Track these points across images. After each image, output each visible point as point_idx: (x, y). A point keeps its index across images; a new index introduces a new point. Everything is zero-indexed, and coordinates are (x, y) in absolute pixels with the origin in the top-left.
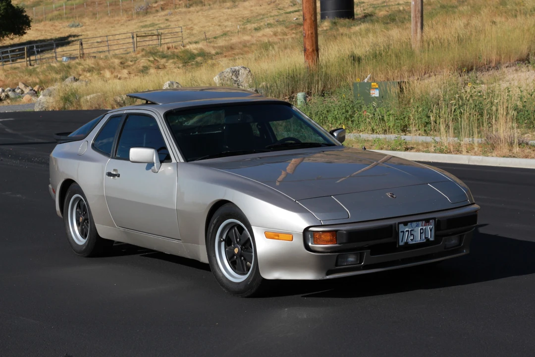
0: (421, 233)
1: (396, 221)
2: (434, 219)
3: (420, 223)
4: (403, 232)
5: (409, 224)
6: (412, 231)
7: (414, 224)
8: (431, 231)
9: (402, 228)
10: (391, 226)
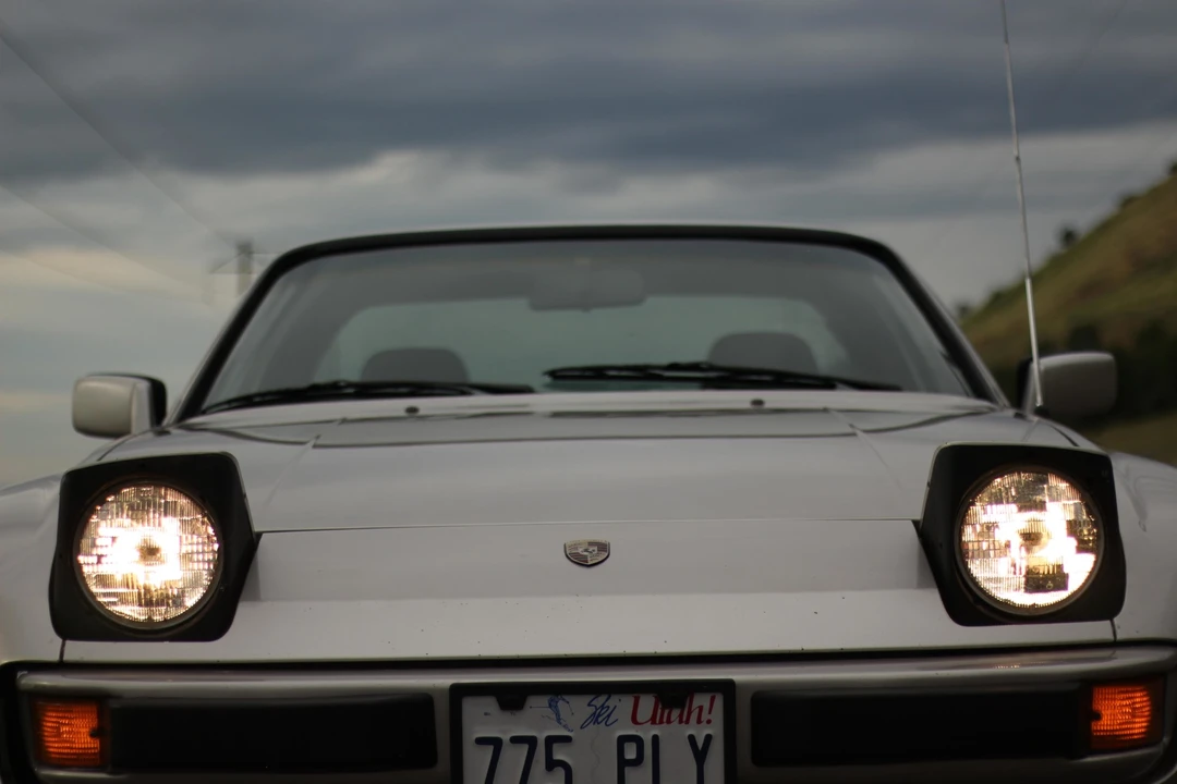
0: (623, 763)
1: (444, 681)
2: (727, 687)
3: (624, 704)
4: (497, 743)
5: (538, 704)
6: (555, 746)
7: (579, 707)
8: (700, 755)
9: (482, 721)
10: (422, 703)
